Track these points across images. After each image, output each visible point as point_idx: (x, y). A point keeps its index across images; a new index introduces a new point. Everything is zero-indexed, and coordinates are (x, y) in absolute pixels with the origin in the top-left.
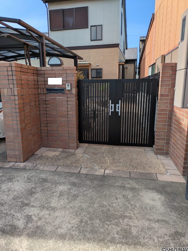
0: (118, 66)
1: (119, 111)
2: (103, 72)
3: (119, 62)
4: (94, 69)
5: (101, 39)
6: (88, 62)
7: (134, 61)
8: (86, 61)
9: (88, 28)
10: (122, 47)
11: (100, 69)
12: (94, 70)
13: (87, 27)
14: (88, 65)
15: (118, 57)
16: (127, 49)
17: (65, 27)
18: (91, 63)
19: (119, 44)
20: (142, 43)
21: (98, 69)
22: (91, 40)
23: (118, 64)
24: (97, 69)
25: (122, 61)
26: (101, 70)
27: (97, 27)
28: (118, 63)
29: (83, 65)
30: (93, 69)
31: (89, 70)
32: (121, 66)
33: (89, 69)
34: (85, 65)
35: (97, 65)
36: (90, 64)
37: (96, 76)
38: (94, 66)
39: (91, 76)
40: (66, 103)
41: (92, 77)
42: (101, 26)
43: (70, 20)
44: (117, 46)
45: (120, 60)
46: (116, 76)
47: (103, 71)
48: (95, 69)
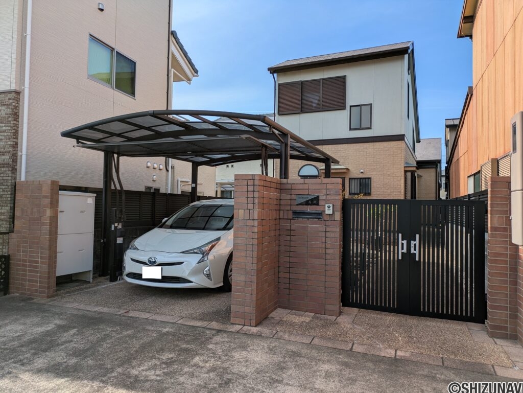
0: (403, 173)
1: (417, 252)
2: (372, 185)
4: (355, 179)
5: (369, 126)
6: (344, 165)
7: (435, 164)
9: (345, 109)
10: (409, 139)
11: (366, 178)
12: (356, 180)
13: (343, 107)
14: (345, 171)
15: (403, 157)
16: (419, 141)
17: (303, 108)
19: (404, 135)
20: (450, 130)
21: (363, 178)
22: (351, 129)
23: (403, 171)
24: (360, 179)
25: (411, 164)
26: (369, 180)
27: (362, 107)
28: (403, 168)
29: (334, 171)
30: (353, 179)
31: (346, 180)
32: (409, 174)
33: (346, 177)
34: (338, 171)
35: (362, 171)
36: (348, 169)
37: (358, 192)
38: (355, 173)
39: (348, 191)
40: (323, 234)
41: (351, 192)
42: (369, 106)
43: (314, 98)
44: (401, 138)
45: (407, 163)
46: (400, 192)
47: (372, 182)
48: (357, 179)
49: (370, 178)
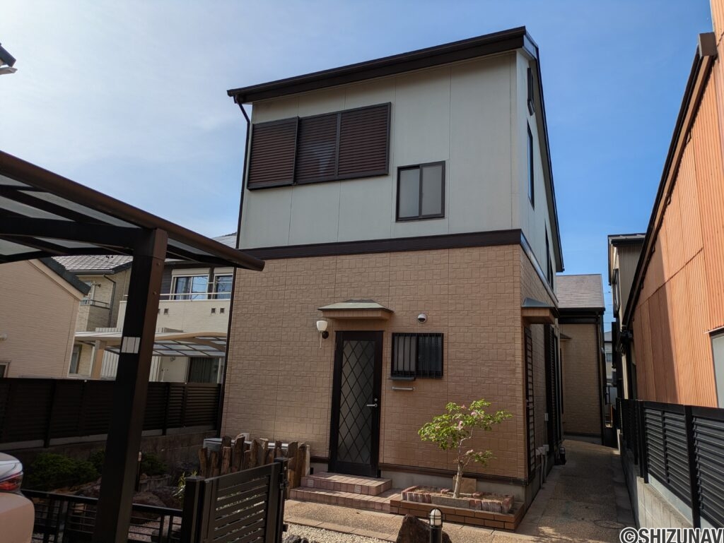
0: (519, 323)
2: (445, 351)
3: (523, 309)
4: (405, 335)
5: (439, 212)
6: (378, 302)
8: (371, 301)
9: (386, 175)
11: (431, 335)
12: (407, 339)
14: (379, 315)
15: (517, 285)
17: (300, 176)
18: (391, 308)
19: (520, 231)
21: (425, 335)
22: (398, 219)
23: (519, 318)
24: (418, 336)
25: (540, 303)
26: (439, 339)
27: (426, 170)
28: (519, 312)
29: (355, 315)
30: (400, 335)
31: (385, 339)
32: (538, 331)
33: (382, 332)
34: (365, 315)
35: (421, 316)
36: (390, 312)
37: (413, 369)
38: (406, 322)
39: (389, 366)
41: (395, 369)
42: (440, 168)
43: (321, 153)
44: (511, 237)
45: (528, 300)
46: (514, 371)
47: (445, 345)
48: (411, 335)
49: (441, 335)
